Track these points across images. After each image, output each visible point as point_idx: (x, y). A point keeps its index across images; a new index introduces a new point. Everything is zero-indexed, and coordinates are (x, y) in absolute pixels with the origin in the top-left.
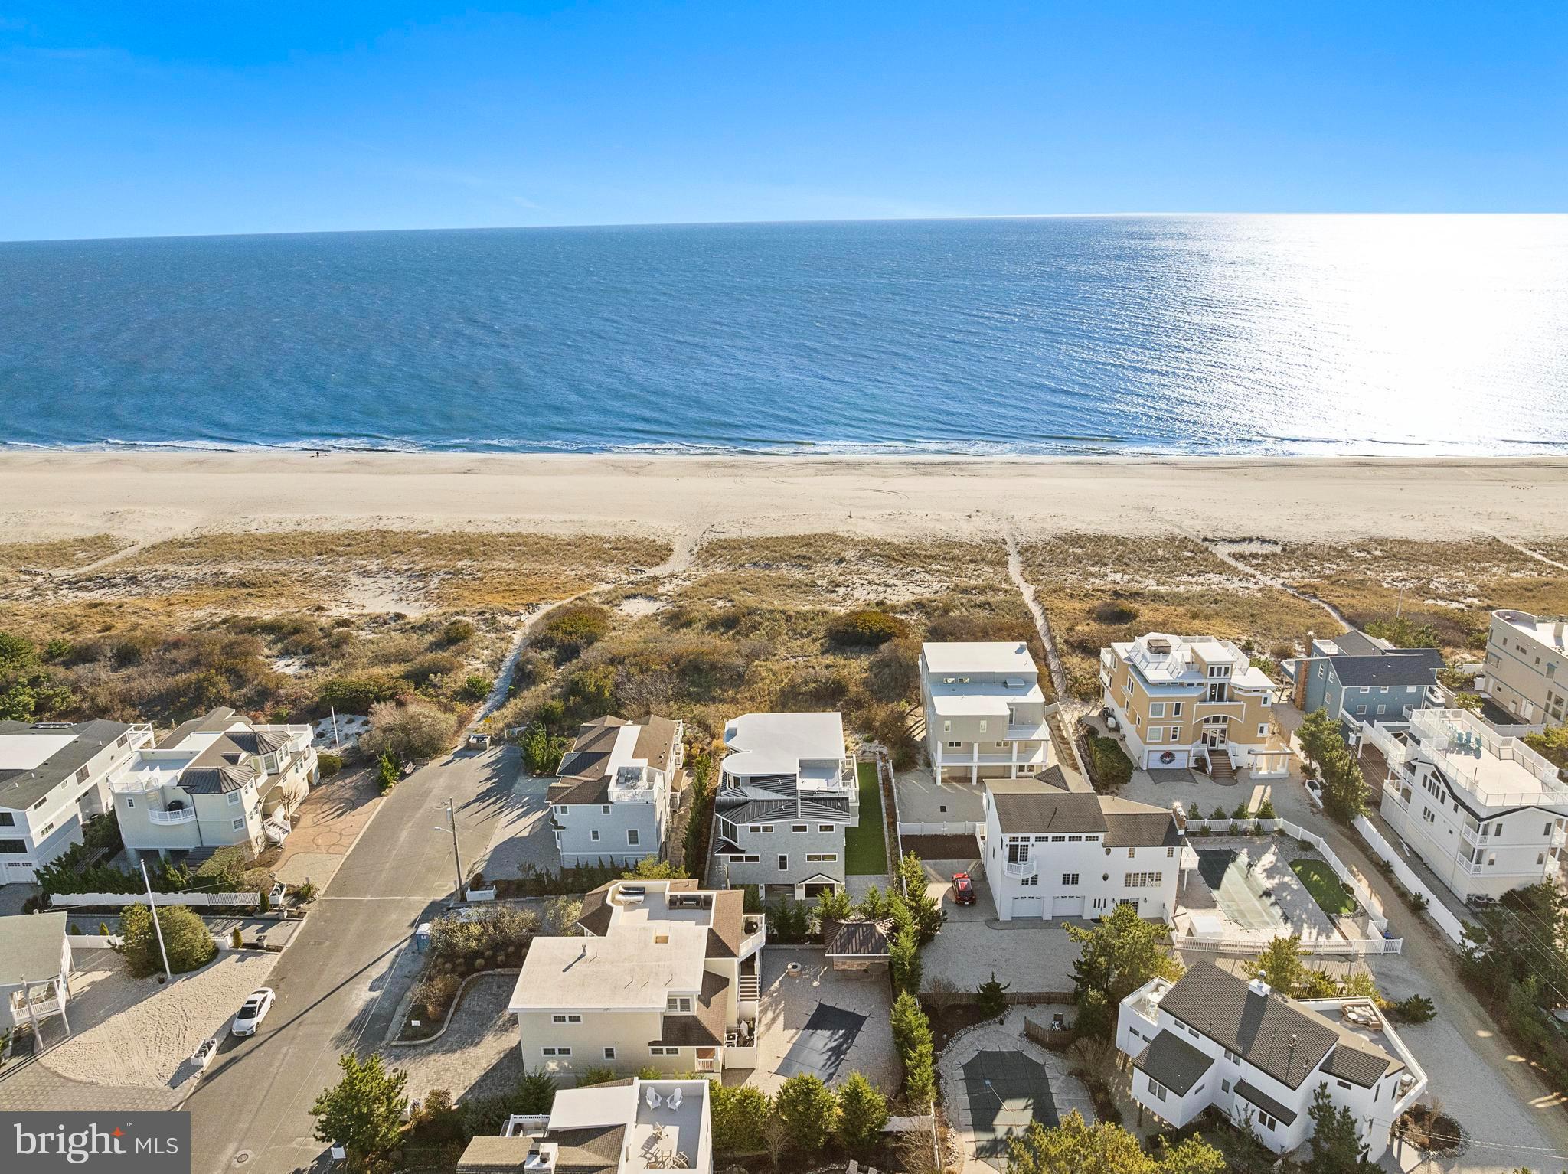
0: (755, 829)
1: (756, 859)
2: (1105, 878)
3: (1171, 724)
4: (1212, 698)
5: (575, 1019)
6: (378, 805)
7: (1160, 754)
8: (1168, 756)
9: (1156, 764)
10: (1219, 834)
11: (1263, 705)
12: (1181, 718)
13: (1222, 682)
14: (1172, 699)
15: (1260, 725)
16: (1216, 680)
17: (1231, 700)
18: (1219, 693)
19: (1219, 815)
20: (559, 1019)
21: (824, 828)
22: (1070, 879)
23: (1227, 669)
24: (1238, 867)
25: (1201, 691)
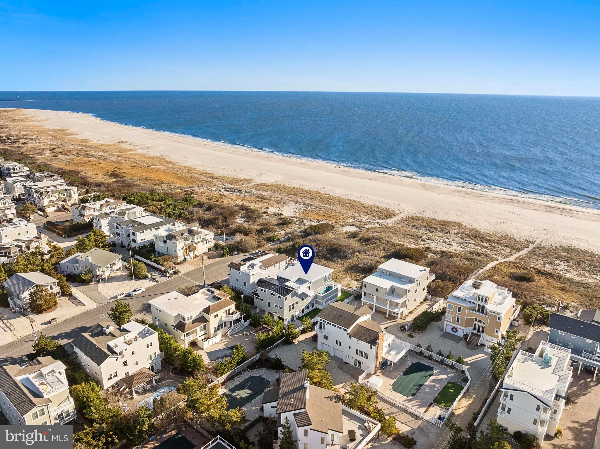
0: (262, 290)
1: (262, 300)
2: (350, 347)
3: (457, 316)
4: (479, 311)
5: (160, 311)
6: (220, 259)
7: (451, 327)
8: (454, 329)
9: (449, 330)
10: (436, 361)
11: (497, 320)
12: (460, 314)
13: (483, 305)
14: (457, 304)
15: (496, 329)
16: (482, 304)
17: (486, 314)
18: (482, 310)
19: (440, 354)
20: (157, 310)
21: (272, 294)
22: (339, 343)
23: (486, 300)
24: (425, 373)
25: (473, 305)
